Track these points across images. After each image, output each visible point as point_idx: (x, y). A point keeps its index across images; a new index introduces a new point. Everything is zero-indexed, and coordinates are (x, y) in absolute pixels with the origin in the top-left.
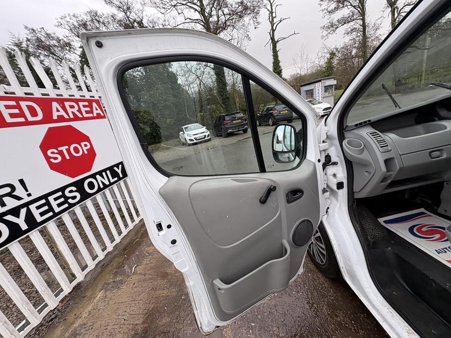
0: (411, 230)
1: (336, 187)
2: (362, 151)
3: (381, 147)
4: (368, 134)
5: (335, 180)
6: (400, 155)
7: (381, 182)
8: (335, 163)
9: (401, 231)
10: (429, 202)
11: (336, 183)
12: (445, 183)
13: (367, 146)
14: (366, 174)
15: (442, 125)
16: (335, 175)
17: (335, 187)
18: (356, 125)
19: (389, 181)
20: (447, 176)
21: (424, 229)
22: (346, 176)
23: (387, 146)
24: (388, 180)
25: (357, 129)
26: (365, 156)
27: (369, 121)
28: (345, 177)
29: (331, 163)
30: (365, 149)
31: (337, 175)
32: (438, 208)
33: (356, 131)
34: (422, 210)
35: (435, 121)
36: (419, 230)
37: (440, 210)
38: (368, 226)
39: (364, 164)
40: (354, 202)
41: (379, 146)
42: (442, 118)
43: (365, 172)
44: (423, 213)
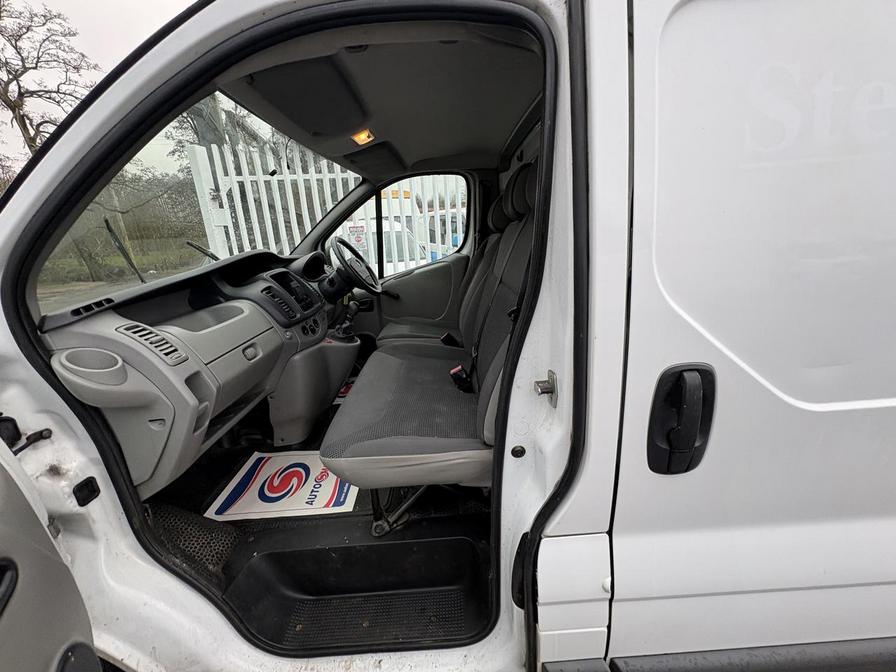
0: (263, 497)
1: (75, 502)
2: (123, 375)
3: (167, 354)
4: (121, 329)
5: (63, 483)
6: (206, 365)
7: (195, 430)
8: (42, 436)
9: (251, 508)
10: (259, 437)
11: (69, 490)
12: (269, 399)
13: (131, 361)
14: (154, 427)
15: (236, 307)
16: (54, 471)
17: (71, 505)
18: (76, 312)
19: (207, 423)
21: (276, 482)
22: (97, 455)
23: (176, 350)
24: (205, 421)
25: (82, 323)
26: (135, 384)
27: (109, 301)
28: (92, 460)
29: (23, 441)
30: (127, 367)
31: (65, 467)
32: (272, 439)
33: (79, 328)
34: (256, 455)
35: (221, 302)
36: (272, 489)
37: (278, 443)
38: (195, 544)
39: (140, 406)
40: (146, 510)
41: (161, 354)
42: (229, 298)
43: (149, 423)
44: (260, 460)
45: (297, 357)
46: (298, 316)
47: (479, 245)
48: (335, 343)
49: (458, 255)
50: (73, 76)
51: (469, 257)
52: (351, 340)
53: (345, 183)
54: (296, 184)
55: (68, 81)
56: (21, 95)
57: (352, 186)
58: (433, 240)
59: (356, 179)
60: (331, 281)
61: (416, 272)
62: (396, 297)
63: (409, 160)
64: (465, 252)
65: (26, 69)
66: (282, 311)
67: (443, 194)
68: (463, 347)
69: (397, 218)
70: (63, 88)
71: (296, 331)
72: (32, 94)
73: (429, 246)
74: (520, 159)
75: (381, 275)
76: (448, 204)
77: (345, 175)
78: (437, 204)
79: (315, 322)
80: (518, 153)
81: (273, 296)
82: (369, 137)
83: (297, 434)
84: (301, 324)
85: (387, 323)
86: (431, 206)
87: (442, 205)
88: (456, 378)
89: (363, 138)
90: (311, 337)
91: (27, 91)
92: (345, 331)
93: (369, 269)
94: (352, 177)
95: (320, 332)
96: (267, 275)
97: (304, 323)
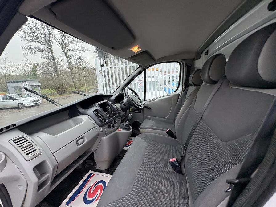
2: (4, 166)
3: (27, 154)
4: (11, 141)
6: (53, 153)
7: (38, 190)
10: (92, 164)
12: (94, 153)
14: (20, 188)
20: (93, 149)
23: (35, 150)
24: (48, 182)
27: (14, 125)
30: (9, 160)
32: (96, 166)
34: (90, 172)
35: (78, 115)
37: (98, 168)
41: (24, 154)
42: (81, 114)
43: (18, 186)
44: (91, 174)
45: (105, 138)
46: (107, 121)
47: (184, 90)
48: (122, 131)
49: (175, 93)
50: (78, 45)
51: (179, 94)
52: (129, 129)
53: (134, 67)
54: (123, 68)
55: (77, 46)
56: (67, 51)
57: (136, 69)
58: (165, 84)
59: (137, 66)
60: (124, 104)
61: (158, 99)
62: (150, 109)
63: (156, 58)
64: (178, 92)
65: (69, 44)
66: (100, 120)
67: (170, 69)
68: (176, 138)
69: (153, 77)
70: (76, 48)
71: (106, 127)
72: (69, 50)
73: (164, 86)
74: (207, 53)
75: (144, 100)
76: (171, 72)
77: (134, 65)
78: (167, 72)
79: (115, 122)
80: (206, 51)
81: (97, 114)
82: (138, 49)
83: (104, 167)
84: (108, 125)
85: (146, 119)
86: (165, 72)
87: (169, 73)
88: (172, 164)
89: (136, 49)
90: (112, 129)
91: (69, 49)
92: (126, 126)
93: (139, 98)
94: (136, 65)
95: (116, 126)
96: (97, 104)
97: (110, 124)
